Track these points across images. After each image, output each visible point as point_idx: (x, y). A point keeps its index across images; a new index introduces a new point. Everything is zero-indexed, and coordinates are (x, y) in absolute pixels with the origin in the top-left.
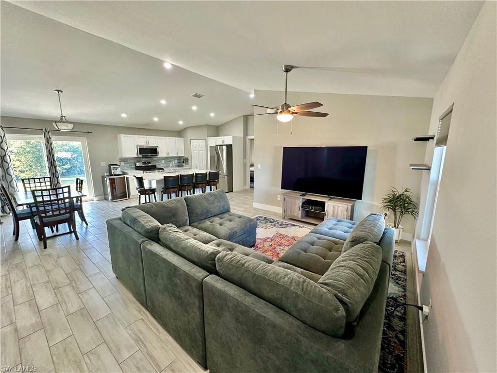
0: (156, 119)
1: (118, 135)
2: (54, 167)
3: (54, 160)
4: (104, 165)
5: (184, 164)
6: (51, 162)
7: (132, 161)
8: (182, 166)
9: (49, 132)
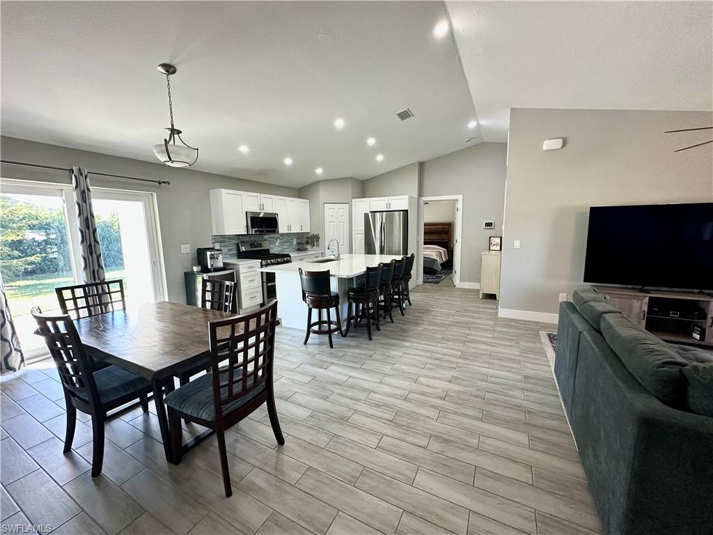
0: (288, 161)
1: (210, 191)
2: (95, 256)
3: (96, 241)
4: (187, 250)
5: (309, 247)
6: (90, 245)
7: (233, 241)
8: (305, 250)
9: (86, 177)
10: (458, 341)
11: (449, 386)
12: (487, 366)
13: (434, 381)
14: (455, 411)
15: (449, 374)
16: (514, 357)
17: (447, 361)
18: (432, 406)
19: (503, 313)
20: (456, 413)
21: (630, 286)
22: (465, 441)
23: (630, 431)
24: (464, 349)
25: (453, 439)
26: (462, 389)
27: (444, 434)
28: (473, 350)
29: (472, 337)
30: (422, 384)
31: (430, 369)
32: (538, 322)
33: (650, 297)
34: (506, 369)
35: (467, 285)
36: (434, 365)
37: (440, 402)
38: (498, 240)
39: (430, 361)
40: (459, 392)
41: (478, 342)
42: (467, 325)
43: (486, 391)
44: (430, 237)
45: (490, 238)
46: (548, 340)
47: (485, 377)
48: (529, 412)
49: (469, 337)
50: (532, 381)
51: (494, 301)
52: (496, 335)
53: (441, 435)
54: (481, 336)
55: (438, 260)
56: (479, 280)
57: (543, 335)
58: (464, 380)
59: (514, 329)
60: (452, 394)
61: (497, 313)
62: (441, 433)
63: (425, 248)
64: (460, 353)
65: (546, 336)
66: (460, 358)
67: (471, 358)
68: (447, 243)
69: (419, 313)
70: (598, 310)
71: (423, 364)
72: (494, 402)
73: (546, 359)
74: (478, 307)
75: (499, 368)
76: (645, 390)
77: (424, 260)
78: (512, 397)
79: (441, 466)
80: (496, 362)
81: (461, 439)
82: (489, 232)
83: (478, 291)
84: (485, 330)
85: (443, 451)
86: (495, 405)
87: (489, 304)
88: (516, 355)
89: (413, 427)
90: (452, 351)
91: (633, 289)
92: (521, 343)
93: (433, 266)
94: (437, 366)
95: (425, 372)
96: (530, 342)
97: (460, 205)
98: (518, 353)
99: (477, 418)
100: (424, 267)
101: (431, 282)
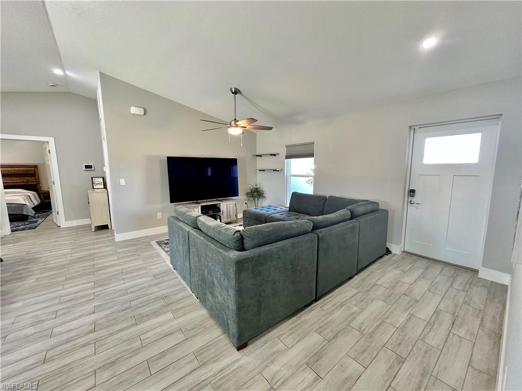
10: (86, 274)
11: (93, 317)
12: (123, 282)
13: (75, 322)
14: (110, 334)
15: (89, 307)
16: (140, 266)
17: (82, 297)
18: (84, 346)
19: (119, 237)
20: (112, 334)
21: (192, 202)
22: (129, 349)
23: (232, 271)
24: (95, 278)
25: (118, 356)
26: (109, 312)
27: (108, 359)
28: (105, 276)
29: (99, 266)
30: (61, 333)
31: (64, 314)
32: (147, 236)
33: (201, 206)
34: (138, 277)
35: (75, 223)
36: (68, 308)
37: (92, 336)
38: (101, 180)
39: (60, 307)
40: (107, 316)
41: (106, 267)
42: (91, 257)
43: (130, 301)
44: (11, 181)
45: (92, 178)
46: (158, 246)
47: (125, 292)
48: (166, 297)
49: (96, 267)
50: (159, 276)
51: (107, 230)
52: (120, 256)
53: (105, 363)
54: (107, 262)
55: (28, 204)
56: (89, 216)
57: (154, 243)
58: (108, 303)
59: (133, 246)
60: (101, 321)
61: (114, 239)
62: (105, 361)
63: (6, 193)
64: (93, 283)
65: (156, 243)
66: (94, 287)
67: (106, 282)
68: (36, 185)
69: (19, 265)
70: (194, 217)
71: (53, 314)
72: (140, 305)
73: (161, 258)
74: (95, 239)
75: (133, 279)
76: (231, 249)
77: (8, 207)
78: (150, 294)
79: (118, 386)
80: (129, 276)
81: (125, 351)
82: (90, 174)
83: (90, 226)
84: (109, 255)
85: (114, 374)
86: (141, 307)
87: (103, 234)
88: (141, 264)
89: (68, 380)
90: (84, 286)
91: (193, 203)
92: (141, 255)
93: (23, 212)
94: (73, 307)
95: (58, 321)
96: (147, 251)
97: (52, 146)
98: (143, 262)
99: (132, 325)
100: (10, 215)
101: (24, 229)
